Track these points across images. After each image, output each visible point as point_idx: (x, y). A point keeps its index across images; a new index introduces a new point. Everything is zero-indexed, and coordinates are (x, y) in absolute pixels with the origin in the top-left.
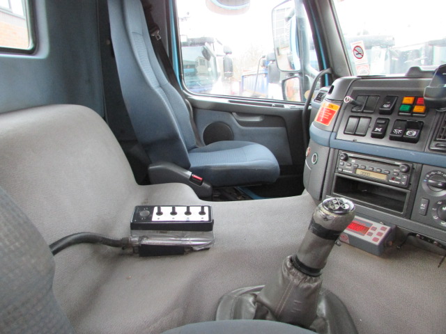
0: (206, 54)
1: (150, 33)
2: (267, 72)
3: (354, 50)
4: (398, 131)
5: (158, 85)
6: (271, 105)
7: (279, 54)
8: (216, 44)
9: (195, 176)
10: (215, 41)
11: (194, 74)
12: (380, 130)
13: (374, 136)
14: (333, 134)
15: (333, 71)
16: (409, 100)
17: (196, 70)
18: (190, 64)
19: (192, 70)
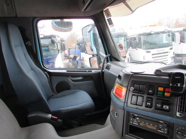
0: (53, 42)
1: (25, 43)
2: (80, 47)
3: (119, 46)
4: (159, 106)
5: (31, 69)
6: (86, 71)
7: (86, 45)
8: (57, 37)
9: (53, 117)
10: (57, 36)
11: (48, 50)
12: (149, 104)
13: (146, 106)
14: (126, 104)
15: (111, 55)
16: (161, 89)
17: (49, 48)
18: (46, 45)
19: (47, 48)
